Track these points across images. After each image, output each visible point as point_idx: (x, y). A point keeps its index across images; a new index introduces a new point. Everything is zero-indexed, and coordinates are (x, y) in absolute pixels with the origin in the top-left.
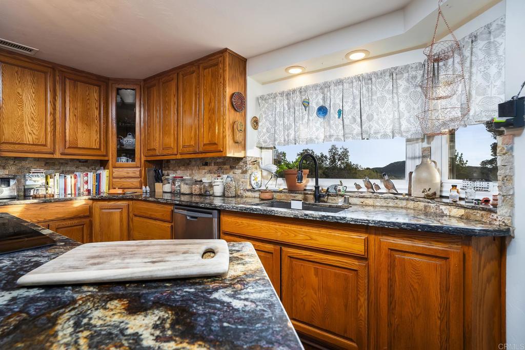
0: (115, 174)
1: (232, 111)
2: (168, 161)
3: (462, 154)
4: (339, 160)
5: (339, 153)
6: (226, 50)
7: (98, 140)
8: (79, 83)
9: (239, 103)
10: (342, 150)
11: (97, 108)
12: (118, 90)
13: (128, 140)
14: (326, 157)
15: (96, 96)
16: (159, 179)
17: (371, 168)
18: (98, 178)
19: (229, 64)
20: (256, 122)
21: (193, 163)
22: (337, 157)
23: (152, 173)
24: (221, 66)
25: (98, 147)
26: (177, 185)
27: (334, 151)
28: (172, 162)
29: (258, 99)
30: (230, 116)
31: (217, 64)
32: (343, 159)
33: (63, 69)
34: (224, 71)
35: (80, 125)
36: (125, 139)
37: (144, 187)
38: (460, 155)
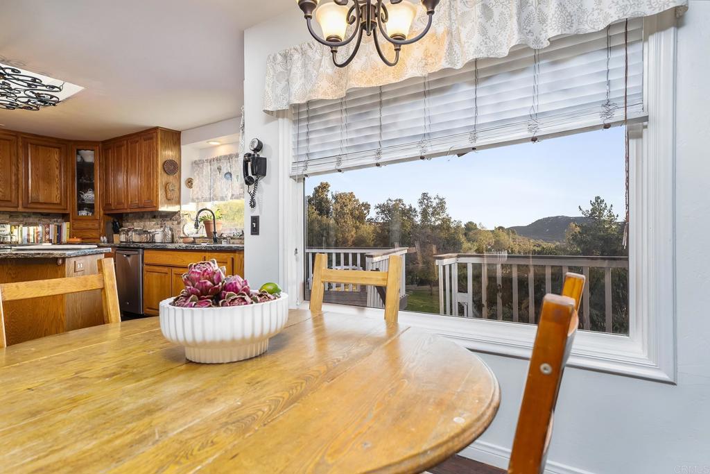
0: (76, 225)
1: (165, 175)
2: (127, 214)
3: (612, 206)
4: (433, 214)
5: (434, 205)
6: (156, 128)
7: (59, 196)
8: (40, 147)
9: (172, 167)
10: (437, 201)
11: (57, 168)
12: (78, 150)
13: (89, 196)
14: (415, 211)
15: (56, 157)
16: (117, 231)
17: (506, 227)
18: (59, 229)
19: (161, 139)
20: (190, 183)
21: (146, 216)
22: (430, 210)
23: (111, 225)
24: (155, 140)
25: (58, 201)
26: (130, 235)
27: (426, 202)
28: (130, 215)
29: (192, 164)
30: (162, 178)
31: (152, 138)
32: (438, 214)
33: (25, 136)
34: (157, 144)
35: (41, 183)
36: (86, 195)
37: (102, 238)
38: (608, 208)
